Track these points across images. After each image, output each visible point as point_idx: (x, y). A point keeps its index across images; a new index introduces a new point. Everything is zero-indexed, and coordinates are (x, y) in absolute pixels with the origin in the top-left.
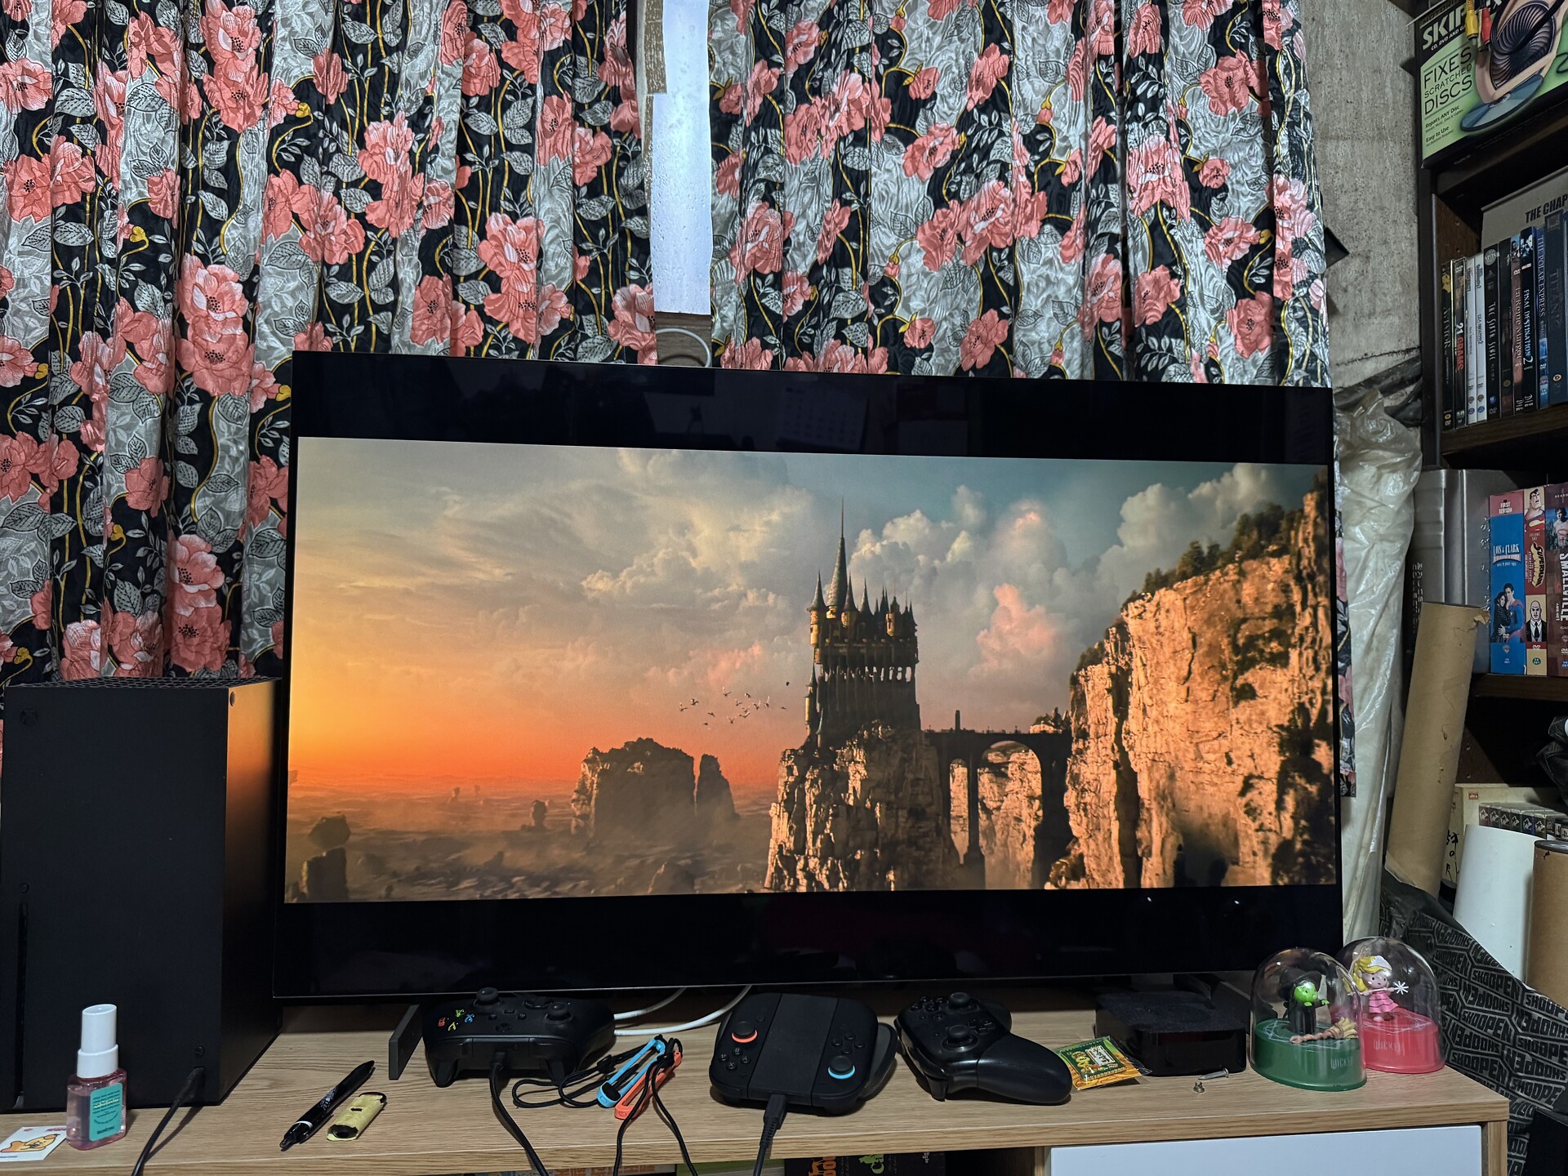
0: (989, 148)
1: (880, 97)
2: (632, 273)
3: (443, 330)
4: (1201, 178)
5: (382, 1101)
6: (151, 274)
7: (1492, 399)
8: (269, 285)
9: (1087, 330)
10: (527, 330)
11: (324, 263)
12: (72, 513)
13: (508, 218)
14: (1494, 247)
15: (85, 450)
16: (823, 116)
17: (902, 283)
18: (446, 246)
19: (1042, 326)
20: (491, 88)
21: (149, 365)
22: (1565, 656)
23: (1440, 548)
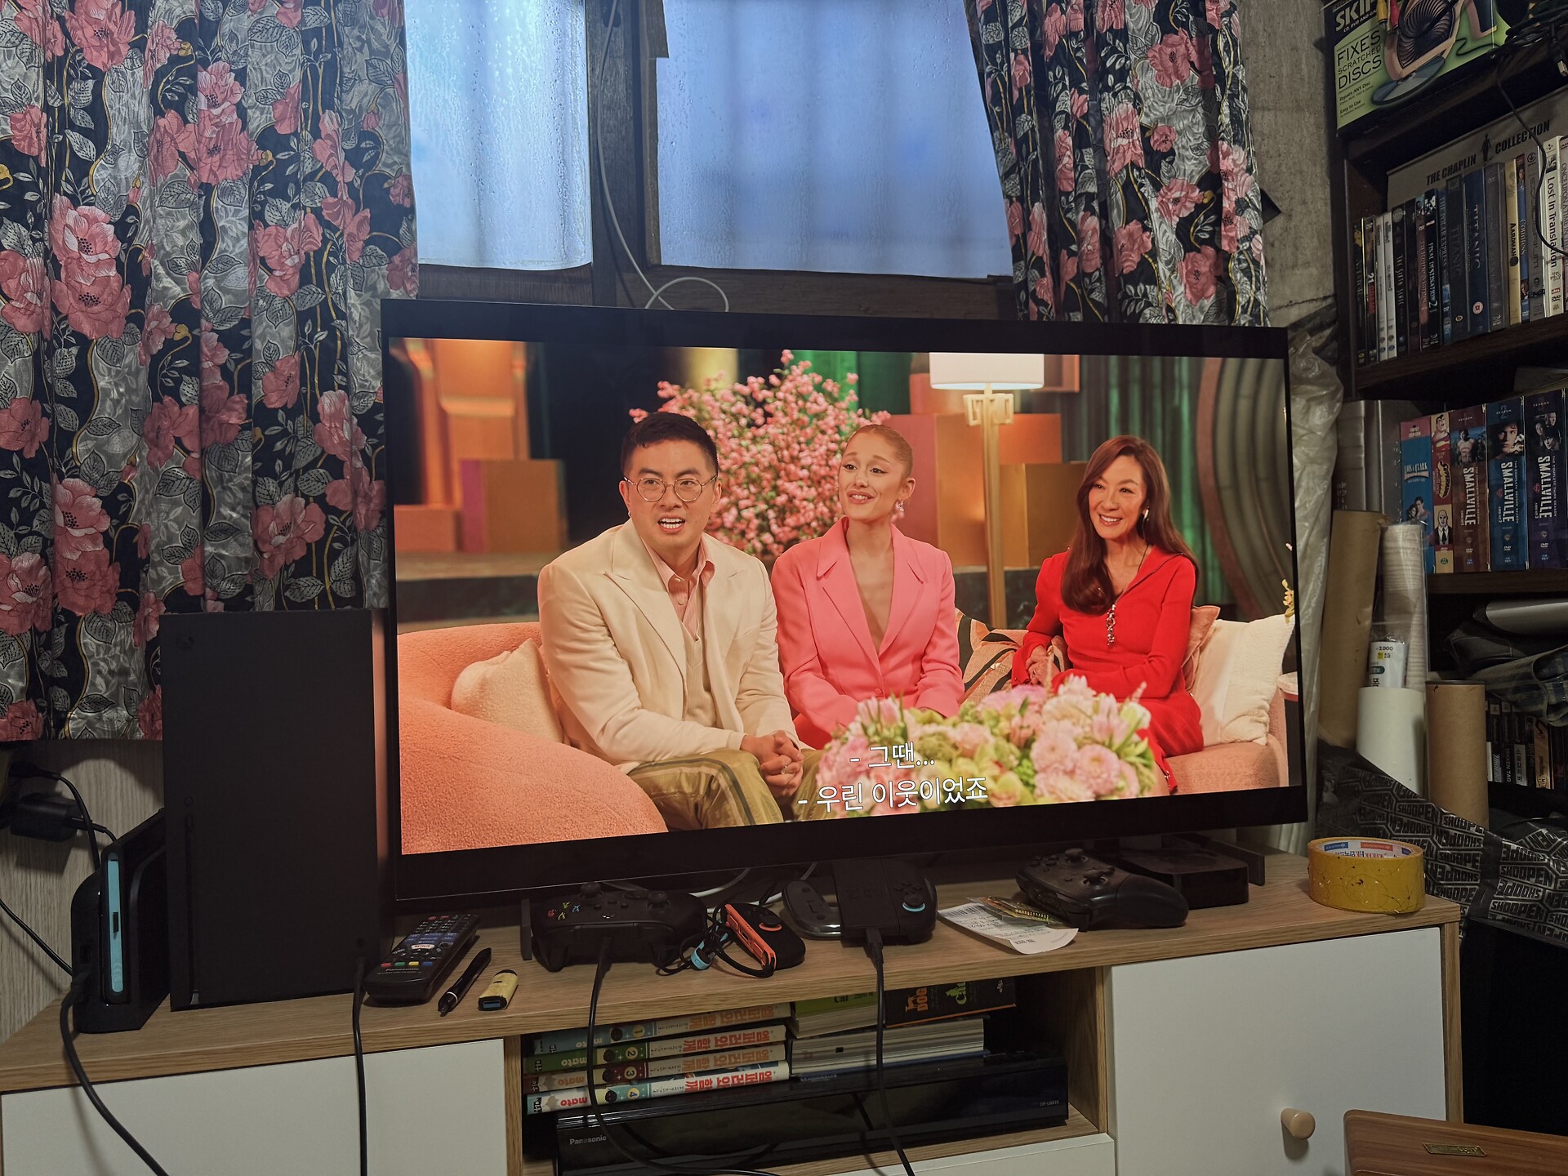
4: (1153, 143)
7: (1401, 339)
14: (1401, 206)
22: (1469, 554)
23: (1361, 469)
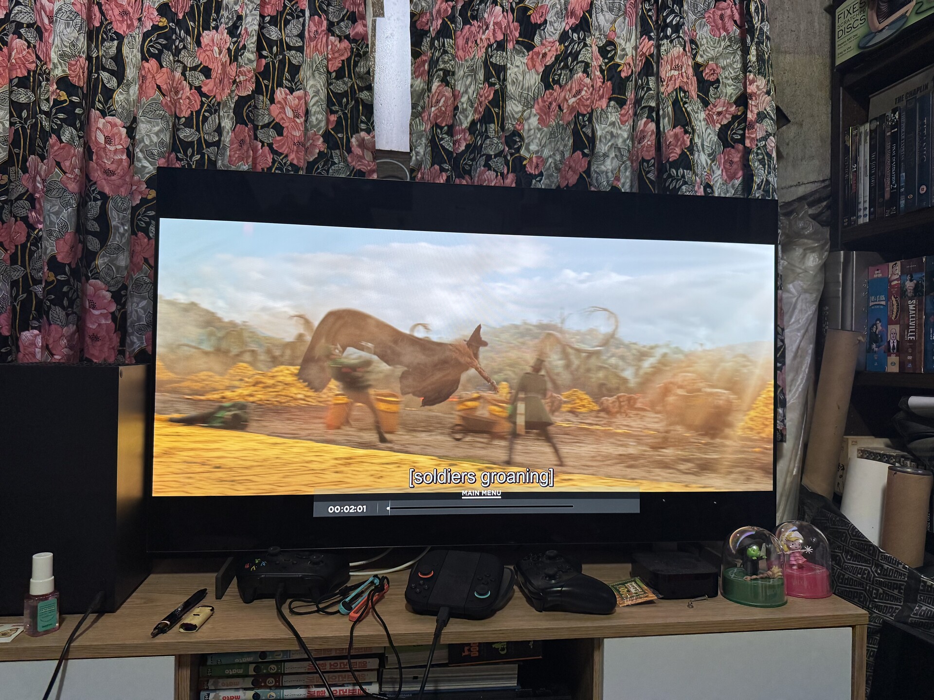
0: (578, 53)
1: (513, 22)
2: (362, 125)
3: (248, 157)
4: (704, 75)
5: (211, 610)
6: (71, 121)
7: (872, 209)
8: (143, 128)
9: (635, 164)
10: (298, 159)
11: (176, 116)
12: (23, 265)
13: (288, 91)
14: (876, 119)
15: (31, 227)
16: (479, 32)
17: (525, 135)
18: (250, 105)
19: (608, 162)
20: (277, 11)
21: (70, 176)
22: (909, 360)
23: (839, 297)
